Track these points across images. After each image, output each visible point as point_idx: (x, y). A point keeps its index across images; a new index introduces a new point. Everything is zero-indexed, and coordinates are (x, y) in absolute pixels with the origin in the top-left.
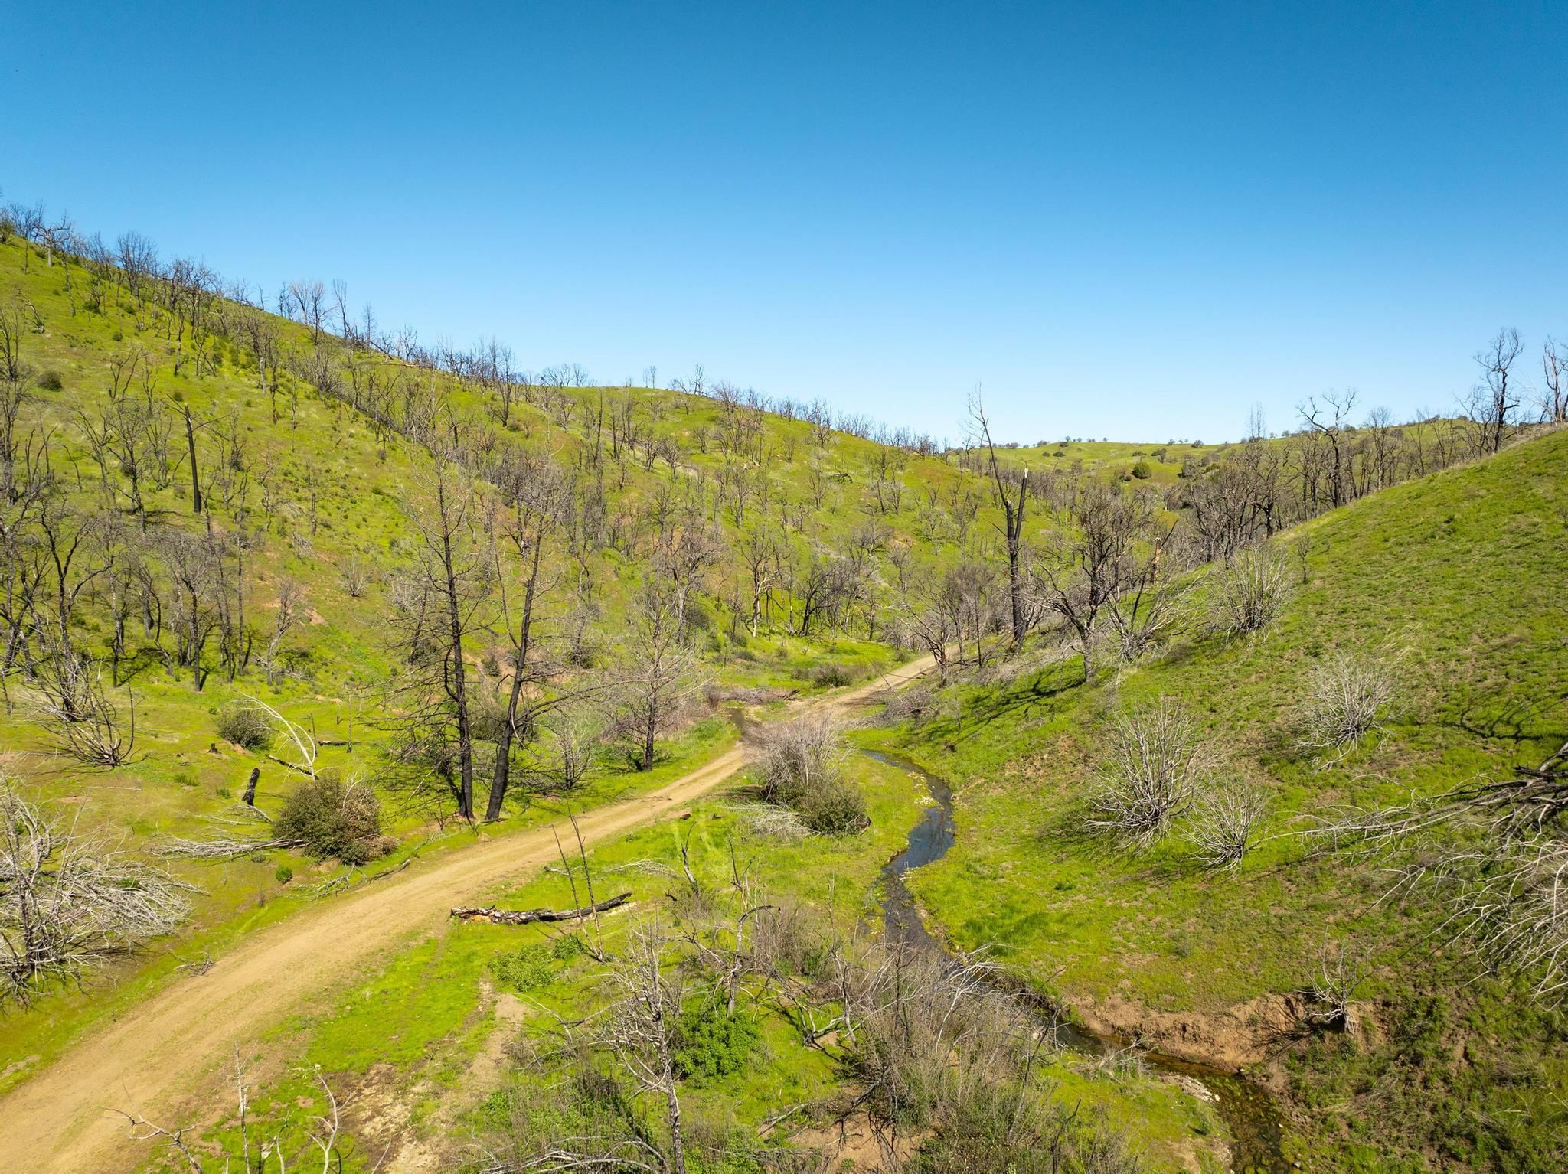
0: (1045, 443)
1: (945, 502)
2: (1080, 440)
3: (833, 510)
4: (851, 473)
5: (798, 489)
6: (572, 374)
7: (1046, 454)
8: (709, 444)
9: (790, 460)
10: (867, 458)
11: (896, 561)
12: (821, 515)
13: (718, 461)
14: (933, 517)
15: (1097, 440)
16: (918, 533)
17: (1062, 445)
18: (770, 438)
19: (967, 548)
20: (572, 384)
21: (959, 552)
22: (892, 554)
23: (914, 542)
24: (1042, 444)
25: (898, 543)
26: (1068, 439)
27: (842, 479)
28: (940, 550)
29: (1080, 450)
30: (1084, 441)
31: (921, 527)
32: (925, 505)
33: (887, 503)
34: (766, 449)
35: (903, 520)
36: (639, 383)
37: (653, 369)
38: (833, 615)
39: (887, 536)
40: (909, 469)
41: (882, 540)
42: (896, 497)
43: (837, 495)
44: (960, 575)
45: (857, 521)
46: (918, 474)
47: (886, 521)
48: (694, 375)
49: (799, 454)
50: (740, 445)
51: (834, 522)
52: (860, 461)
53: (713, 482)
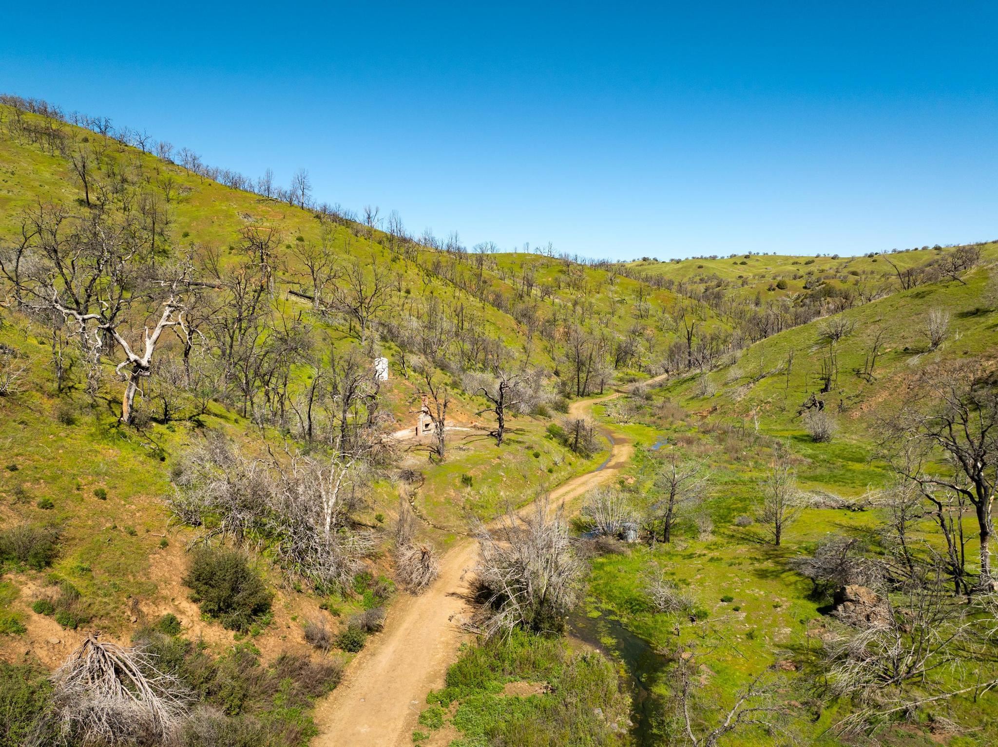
0: (735, 256)
1: (669, 312)
2: (758, 254)
3: (620, 317)
4: (626, 298)
5: (604, 307)
6: (489, 247)
7: (735, 263)
8: (562, 285)
9: (598, 293)
10: (634, 291)
11: (647, 340)
12: (615, 319)
13: (566, 293)
14: (664, 320)
15: (770, 254)
16: (657, 327)
17: (747, 257)
18: (589, 281)
19: (679, 334)
20: (489, 252)
21: (675, 336)
22: (646, 337)
23: (655, 331)
24: (734, 256)
25: (648, 332)
26: (750, 253)
27: (622, 302)
28: (667, 335)
29: (758, 260)
30: (761, 254)
31: (659, 324)
32: (660, 314)
33: (643, 313)
34: (588, 288)
35: (650, 321)
36: (521, 251)
37: (528, 244)
38: (624, 362)
39: (644, 329)
40: (653, 295)
41: (642, 331)
42: (647, 310)
43: (622, 310)
44: (675, 346)
45: (631, 324)
46: (657, 298)
47: (643, 322)
48: (547, 245)
49: (602, 289)
50: (576, 285)
51: (621, 322)
52: (630, 292)
53: (570, 305)
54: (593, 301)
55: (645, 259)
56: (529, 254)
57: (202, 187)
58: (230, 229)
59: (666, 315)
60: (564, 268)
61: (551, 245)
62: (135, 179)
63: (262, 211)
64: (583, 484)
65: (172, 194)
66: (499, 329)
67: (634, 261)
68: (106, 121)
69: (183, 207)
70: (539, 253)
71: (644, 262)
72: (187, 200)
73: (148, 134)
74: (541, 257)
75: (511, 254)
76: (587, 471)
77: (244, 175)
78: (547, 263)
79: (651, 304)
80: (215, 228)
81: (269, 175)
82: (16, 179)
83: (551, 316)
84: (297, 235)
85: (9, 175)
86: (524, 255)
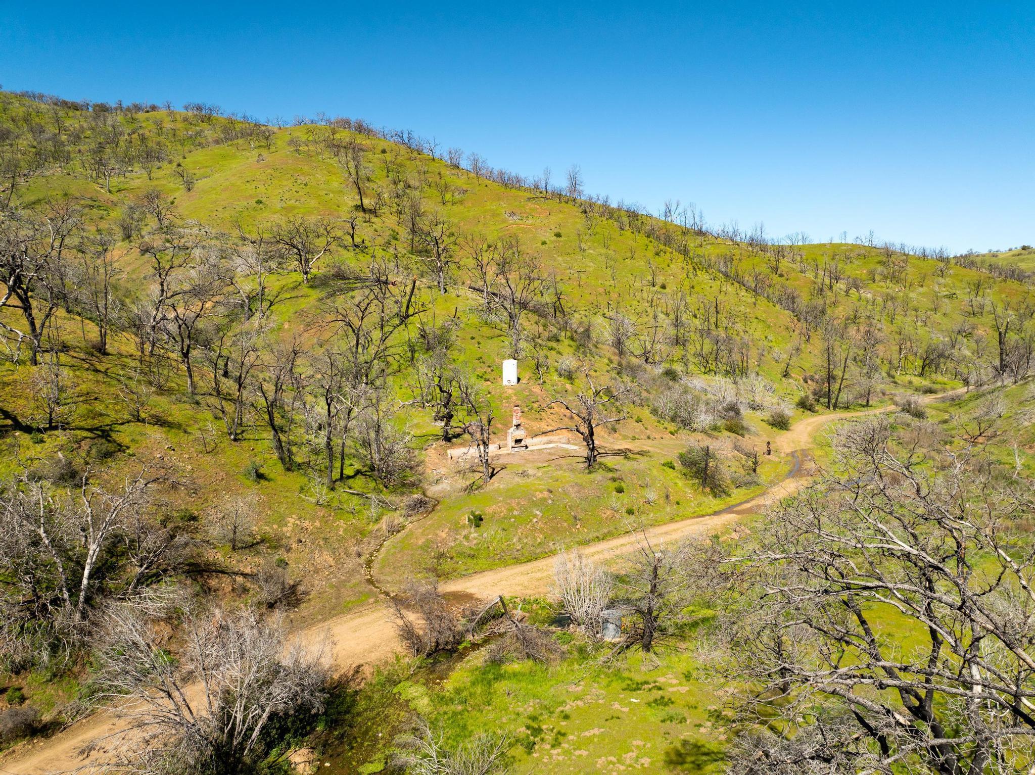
1: (1015, 309)
3: (944, 314)
4: (957, 292)
5: (926, 303)
6: (800, 237)
8: (877, 278)
9: (922, 286)
10: (970, 283)
12: (937, 317)
13: (882, 287)
14: (1005, 318)
16: (993, 326)
18: (911, 272)
19: (1022, 336)
20: (800, 243)
22: (976, 338)
23: (991, 331)
25: (980, 331)
27: (951, 296)
33: (976, 309)
34: (910, 280)
35: (985, 320)
36: (836, 241)
37: (845, 233)
38: (937, 367)
39: (973, 328)
40: (996, 288)
41: (971, 330)
42: (982, 307)
43: (948, 306)
45: (958, 320)
46: (1001, 291)
47: (973, 320)
48: (868, 234)
49: (927, 282)
50: (894, 278)
51: (945, 321)
52: (964, 285)
53: (879, 300)
54: (912, 295)
55: (1024, 248)
56: (846, 245)
57: (478, 188)
58: (493, 228)
59: (1010, 312)
60: (884, 259)
61: (872, 235)
62: (417, 184)
63: (530, 209)
64: (666, 533)
65: (448, 196)
66: (769, 327)
67: (1010, 250)
68: (409, 133)
69: (457, 209)
70: (859, 242)
71: (1023, 252)
72: (461, 202)
73: (437, 142)
74: (859, 246)
75: (824, 245)
76: (695, 515)
77: (522, 175)
78: (863, 253)
79: (990, 298)
80: (480, 226)
81: (547, 173)
82: (307, 189)
83: (852, 314)
84: (557, 231)
85: (302, 186)
86: (841, 245)
